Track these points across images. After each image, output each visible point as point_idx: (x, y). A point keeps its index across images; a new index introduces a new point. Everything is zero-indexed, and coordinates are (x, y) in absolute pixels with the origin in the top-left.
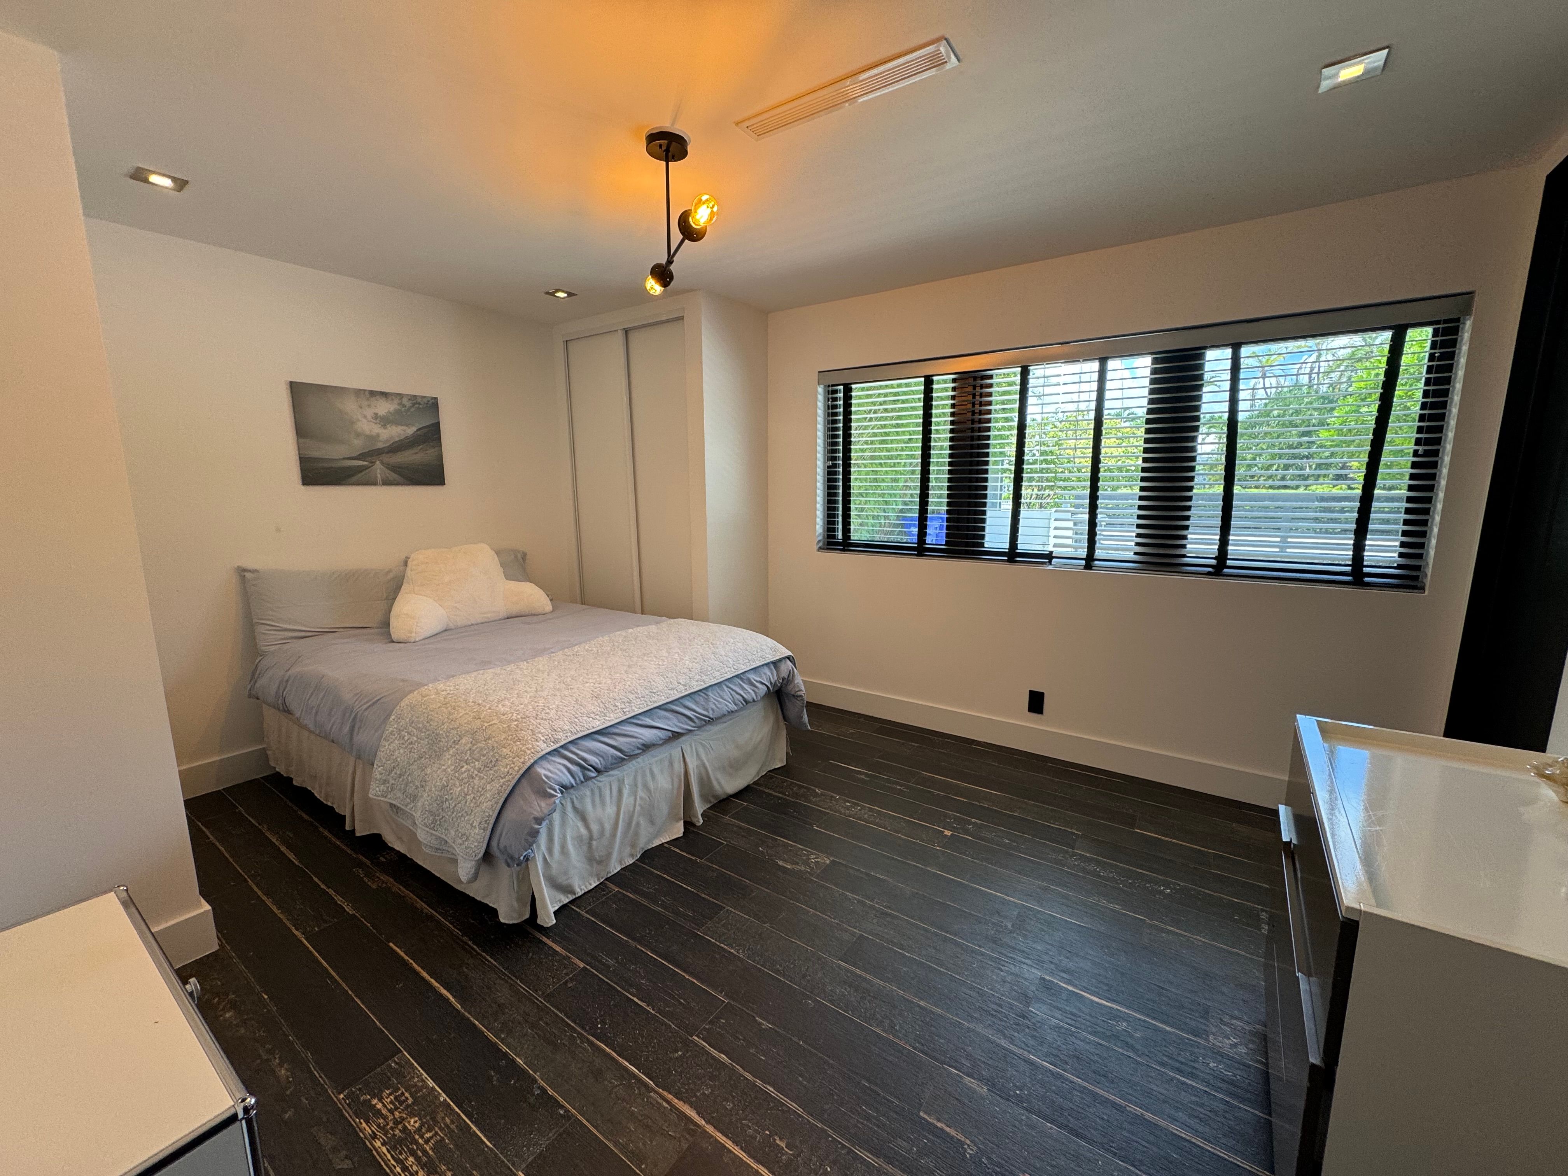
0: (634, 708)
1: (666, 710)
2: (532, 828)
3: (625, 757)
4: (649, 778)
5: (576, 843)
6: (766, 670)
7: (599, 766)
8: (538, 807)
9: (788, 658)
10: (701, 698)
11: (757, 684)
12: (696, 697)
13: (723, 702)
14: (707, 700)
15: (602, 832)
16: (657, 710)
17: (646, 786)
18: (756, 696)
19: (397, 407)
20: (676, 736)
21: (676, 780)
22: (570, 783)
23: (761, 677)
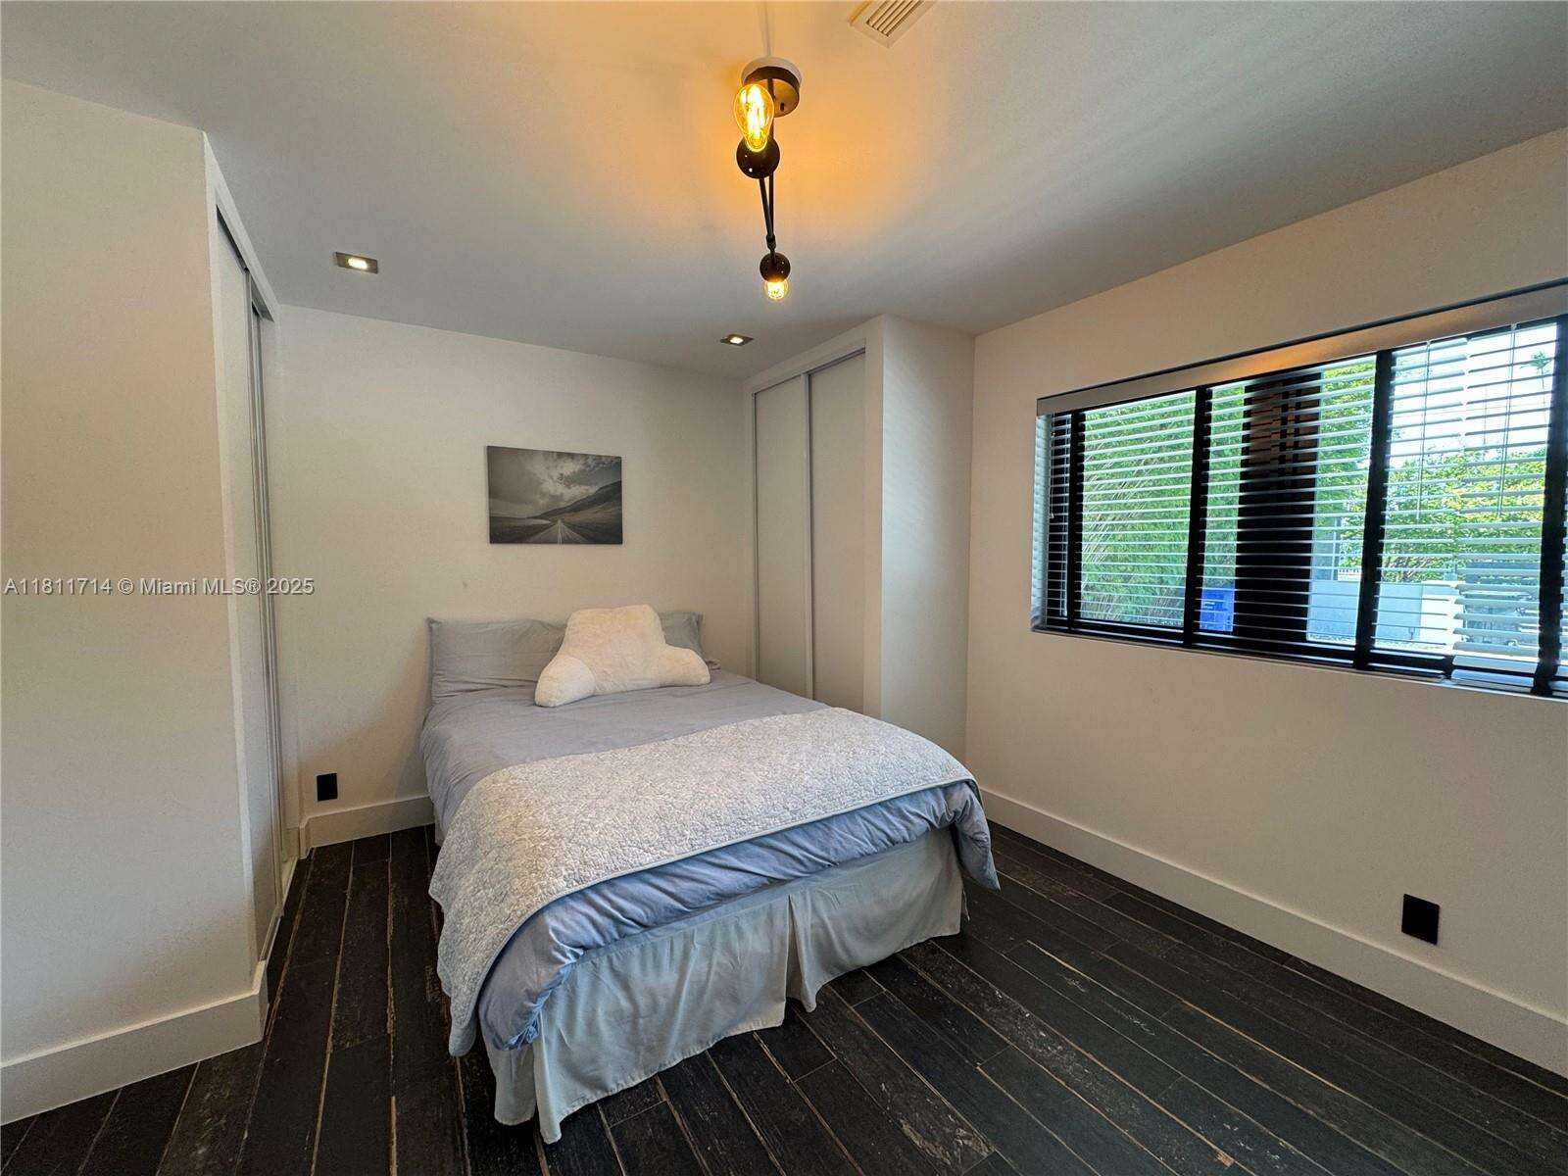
0: (709, 841)
1: (761, 845)
2: (523, 1006)
3: (687, 910)
4: (733, 934)
5: (612, 1019)
6: (930, 799)
7: (645, 921)
8: (538, 975)
9: (967, 782)
10: (820, 832)
11: (912, 817)
12: (812, 830)
13: (856, 840)
14: (828, 835)
15: (654, 1007)
16: (748, 845)
17: (728, 948)
18: (910, 835)
19: (583, 467)
20: (774, 883)
21: (776, 942)
22: (594, 942)
23: (919, 807)
